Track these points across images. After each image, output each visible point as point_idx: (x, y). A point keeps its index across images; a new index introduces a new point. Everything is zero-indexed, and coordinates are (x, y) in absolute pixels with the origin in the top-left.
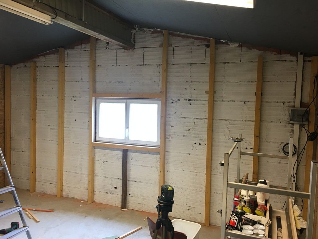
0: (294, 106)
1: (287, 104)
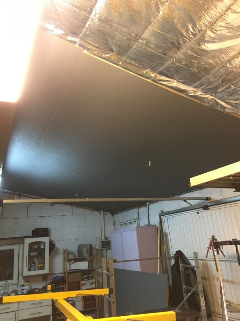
0: (101, 239)
1: (98, 239)
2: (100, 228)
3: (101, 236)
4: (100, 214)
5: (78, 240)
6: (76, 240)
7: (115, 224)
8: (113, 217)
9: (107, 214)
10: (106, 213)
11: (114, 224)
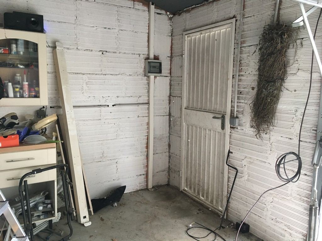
0: (148, 59)
1: (142, 56)
2: (147, 39)
3: (147, 53)
4: (149, 11)
5: (104, 53)
6: (103, 53)
7: (172, 34)
8: (169, 21)
9: (160, 14)
10: (159, 11)
11: (170, 34)
